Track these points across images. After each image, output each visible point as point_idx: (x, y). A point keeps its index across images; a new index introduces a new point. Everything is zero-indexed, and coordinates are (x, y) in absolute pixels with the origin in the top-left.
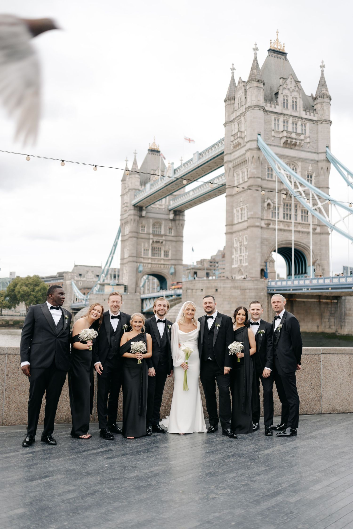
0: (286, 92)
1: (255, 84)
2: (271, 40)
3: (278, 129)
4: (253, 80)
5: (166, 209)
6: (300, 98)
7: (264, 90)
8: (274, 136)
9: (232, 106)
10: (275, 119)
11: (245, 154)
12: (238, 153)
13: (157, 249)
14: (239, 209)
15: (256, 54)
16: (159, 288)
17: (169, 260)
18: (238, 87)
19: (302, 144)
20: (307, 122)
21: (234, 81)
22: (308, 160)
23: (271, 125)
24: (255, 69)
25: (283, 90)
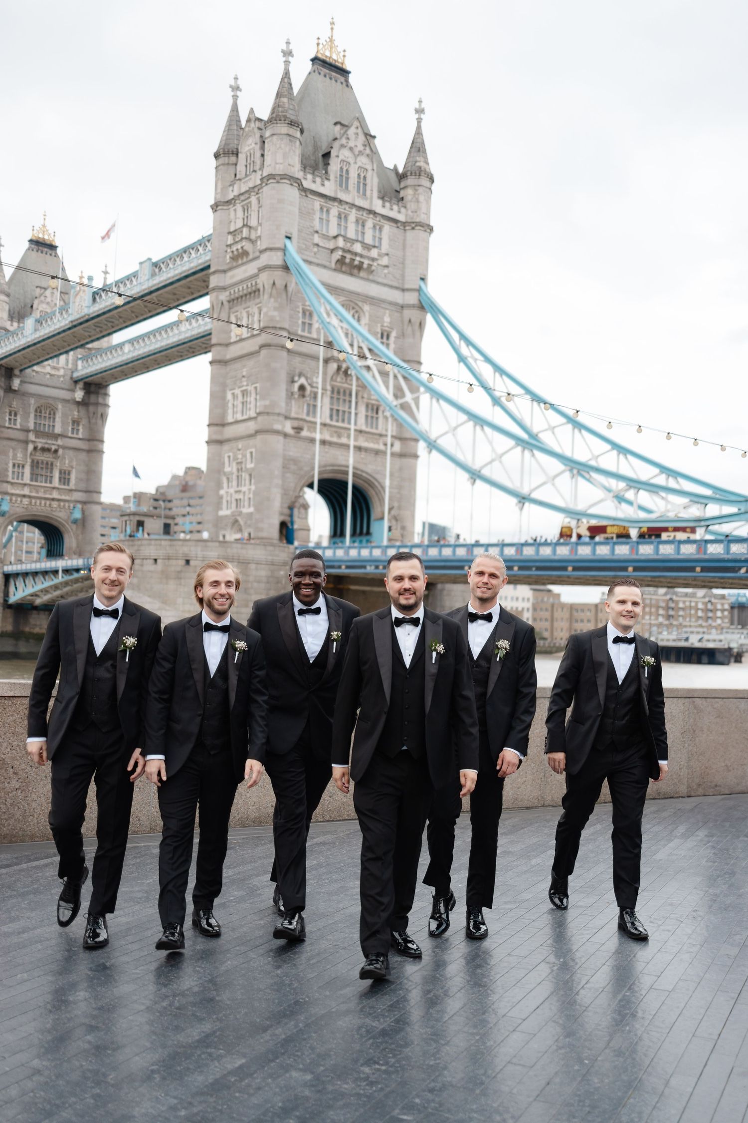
0: (345, 154)
1: (284, 129)
2: (318, 39)
3: (328, 231)
4: (280, 120)
5: (68, 378)
6: (373, 170)
7: (301, 144)
8: (317, 245)
9: (232, 169)
10: (321, 209)
11: (256, 276)
12: (240, 273)
13: (44, 466)
14: (238, 391)
15: (287, 63)
16: (44, 552)
17: (71, 490)
18: (247, 129)
19: (373, 268)
20: (385, 222)
21: (238, 116)
22: (384, 301)
23: (312, 220)
24: (285, 96)
25: (339, 150)
